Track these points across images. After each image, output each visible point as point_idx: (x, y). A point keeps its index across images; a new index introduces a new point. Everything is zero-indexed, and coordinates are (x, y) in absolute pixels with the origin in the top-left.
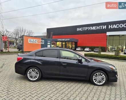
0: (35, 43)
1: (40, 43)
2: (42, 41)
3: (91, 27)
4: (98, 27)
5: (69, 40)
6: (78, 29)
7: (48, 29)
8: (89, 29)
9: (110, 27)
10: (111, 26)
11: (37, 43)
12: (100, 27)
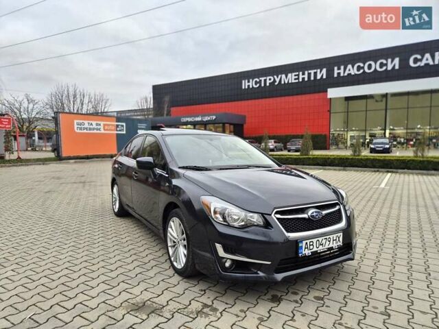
0: (95, 131)
1: (112, 130)
2: (117, 126)
3: (284, 76)
4: (303, 74)
6: (245, 84)
8: (278, 80)
9: (339, 74)
10: (339, 69)
11: (102, 131)
12: (309, 74)
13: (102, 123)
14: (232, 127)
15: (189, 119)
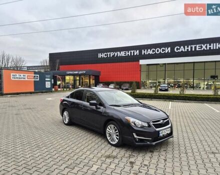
0: (22, 79)
2: (35, 76)
3: (119, 53)
4: (128, 52)
5: (85, 72)
6: (100, 55)
7: (51, 55)
8: (116, 55)
9: (144, 53)
11: (26, 79)
12: (131, 53)
13: (26, 75)
14: (94, 77)
15: (71, 73)
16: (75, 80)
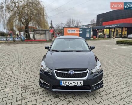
5: (118, 25)
7: (98, 16)
14: (126, 29)
15: (108, 27)
16: (110, 32)
